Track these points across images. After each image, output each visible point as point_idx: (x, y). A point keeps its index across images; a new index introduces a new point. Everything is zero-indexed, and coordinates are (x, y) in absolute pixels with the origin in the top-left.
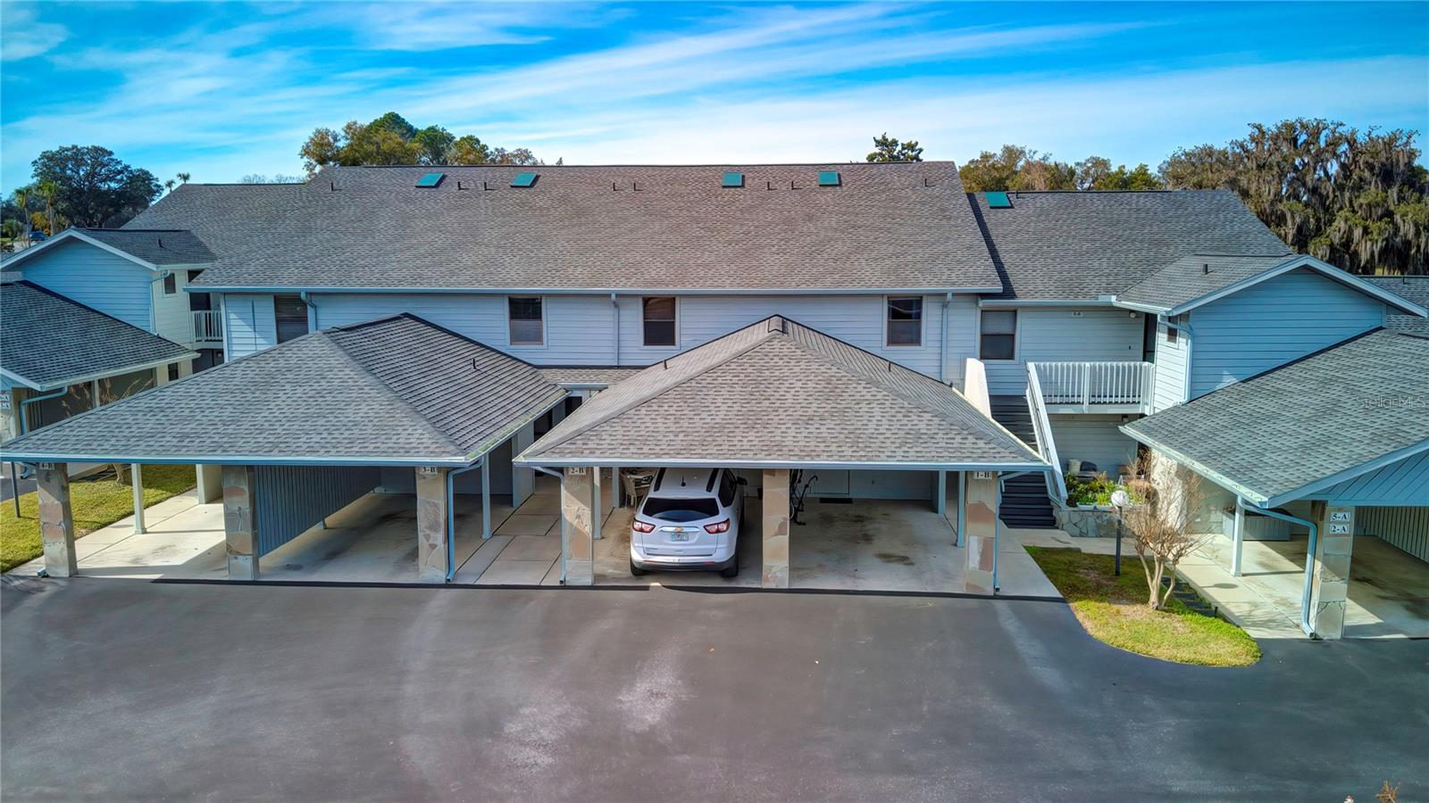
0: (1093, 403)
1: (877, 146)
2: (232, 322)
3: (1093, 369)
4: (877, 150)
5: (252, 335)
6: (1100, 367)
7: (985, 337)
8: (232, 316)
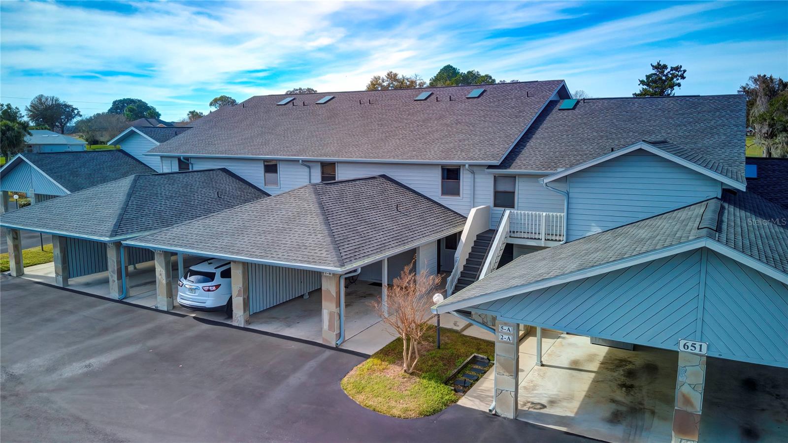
0: (548, 240)
1: (653, 69)
3: (547, 217)
4: (654, 72)
6: (553, 216)
7: (497, 193)
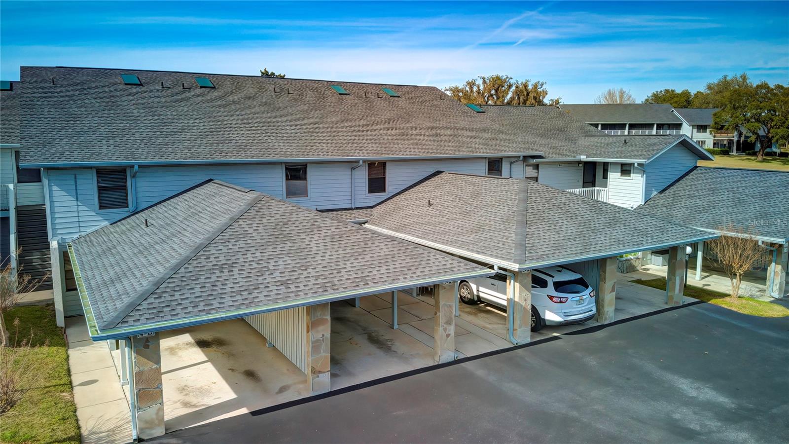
2: (55, 194)
5: (75, 203)
8: (55, 188)
